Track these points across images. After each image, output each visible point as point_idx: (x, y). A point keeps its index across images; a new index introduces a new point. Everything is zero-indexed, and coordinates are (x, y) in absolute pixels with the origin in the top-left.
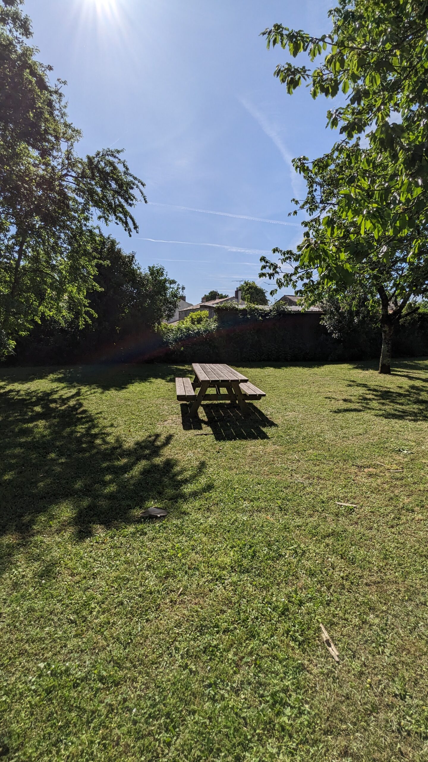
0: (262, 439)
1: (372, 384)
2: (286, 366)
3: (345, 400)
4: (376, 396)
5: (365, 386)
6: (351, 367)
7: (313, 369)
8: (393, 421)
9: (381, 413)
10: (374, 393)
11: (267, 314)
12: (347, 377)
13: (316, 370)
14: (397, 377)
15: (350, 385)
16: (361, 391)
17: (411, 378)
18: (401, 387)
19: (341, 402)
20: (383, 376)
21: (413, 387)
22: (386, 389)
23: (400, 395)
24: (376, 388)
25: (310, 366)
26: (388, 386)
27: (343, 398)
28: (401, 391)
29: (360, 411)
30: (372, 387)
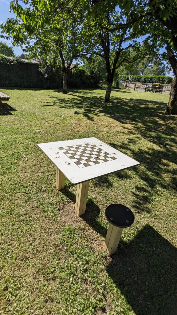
0: (10, 115)
1: (59, 97)
2: (25, 89)
3: (47, 103)
4: (59, 101)
5: (56, 98)
6: (53, 91)
7: (37, 91)
8: (62, 109)
9: (59, 106)
10: (59, 100)
11: (12, 62)
12: (51, 95)
13: (38, 92)
14: (69, 95)
15: (50, 98)
16: (55, 99)
17: (73, 95)
18: (69, 99)
19: (45, 103)
20: (64, 94)
21: (73, 98)
22: (63, 99)
23: (68, 101)
24: (60, 98)
25: (36, 90)
26: (65, 98)
27: (47, 102)
28: (68, 100)
29: (52, 106)
30: (59, 98)
